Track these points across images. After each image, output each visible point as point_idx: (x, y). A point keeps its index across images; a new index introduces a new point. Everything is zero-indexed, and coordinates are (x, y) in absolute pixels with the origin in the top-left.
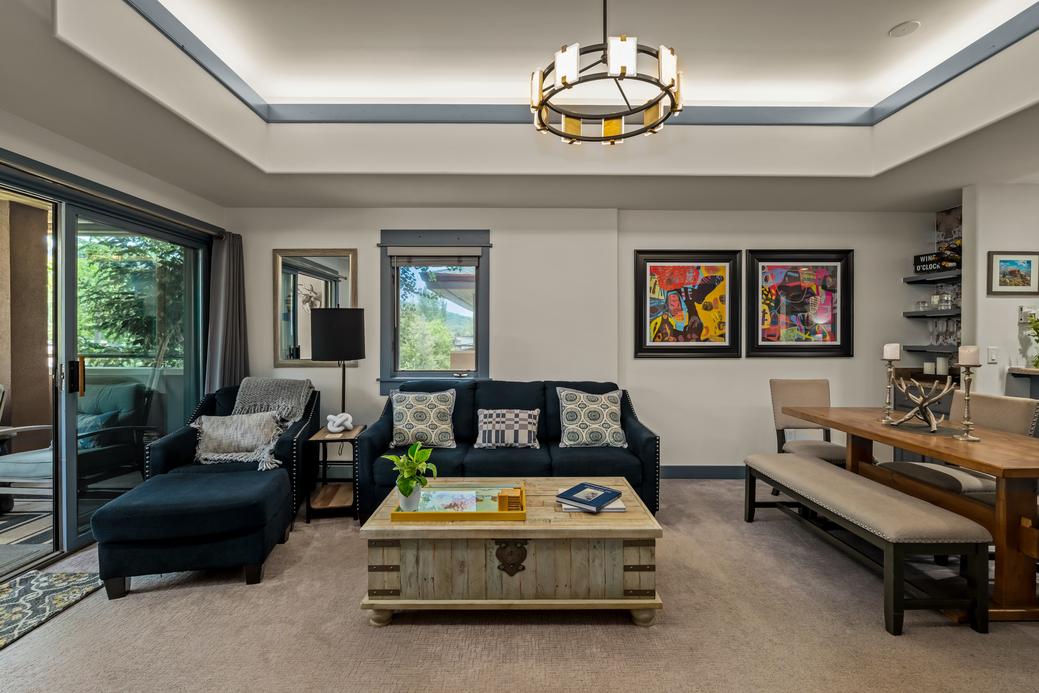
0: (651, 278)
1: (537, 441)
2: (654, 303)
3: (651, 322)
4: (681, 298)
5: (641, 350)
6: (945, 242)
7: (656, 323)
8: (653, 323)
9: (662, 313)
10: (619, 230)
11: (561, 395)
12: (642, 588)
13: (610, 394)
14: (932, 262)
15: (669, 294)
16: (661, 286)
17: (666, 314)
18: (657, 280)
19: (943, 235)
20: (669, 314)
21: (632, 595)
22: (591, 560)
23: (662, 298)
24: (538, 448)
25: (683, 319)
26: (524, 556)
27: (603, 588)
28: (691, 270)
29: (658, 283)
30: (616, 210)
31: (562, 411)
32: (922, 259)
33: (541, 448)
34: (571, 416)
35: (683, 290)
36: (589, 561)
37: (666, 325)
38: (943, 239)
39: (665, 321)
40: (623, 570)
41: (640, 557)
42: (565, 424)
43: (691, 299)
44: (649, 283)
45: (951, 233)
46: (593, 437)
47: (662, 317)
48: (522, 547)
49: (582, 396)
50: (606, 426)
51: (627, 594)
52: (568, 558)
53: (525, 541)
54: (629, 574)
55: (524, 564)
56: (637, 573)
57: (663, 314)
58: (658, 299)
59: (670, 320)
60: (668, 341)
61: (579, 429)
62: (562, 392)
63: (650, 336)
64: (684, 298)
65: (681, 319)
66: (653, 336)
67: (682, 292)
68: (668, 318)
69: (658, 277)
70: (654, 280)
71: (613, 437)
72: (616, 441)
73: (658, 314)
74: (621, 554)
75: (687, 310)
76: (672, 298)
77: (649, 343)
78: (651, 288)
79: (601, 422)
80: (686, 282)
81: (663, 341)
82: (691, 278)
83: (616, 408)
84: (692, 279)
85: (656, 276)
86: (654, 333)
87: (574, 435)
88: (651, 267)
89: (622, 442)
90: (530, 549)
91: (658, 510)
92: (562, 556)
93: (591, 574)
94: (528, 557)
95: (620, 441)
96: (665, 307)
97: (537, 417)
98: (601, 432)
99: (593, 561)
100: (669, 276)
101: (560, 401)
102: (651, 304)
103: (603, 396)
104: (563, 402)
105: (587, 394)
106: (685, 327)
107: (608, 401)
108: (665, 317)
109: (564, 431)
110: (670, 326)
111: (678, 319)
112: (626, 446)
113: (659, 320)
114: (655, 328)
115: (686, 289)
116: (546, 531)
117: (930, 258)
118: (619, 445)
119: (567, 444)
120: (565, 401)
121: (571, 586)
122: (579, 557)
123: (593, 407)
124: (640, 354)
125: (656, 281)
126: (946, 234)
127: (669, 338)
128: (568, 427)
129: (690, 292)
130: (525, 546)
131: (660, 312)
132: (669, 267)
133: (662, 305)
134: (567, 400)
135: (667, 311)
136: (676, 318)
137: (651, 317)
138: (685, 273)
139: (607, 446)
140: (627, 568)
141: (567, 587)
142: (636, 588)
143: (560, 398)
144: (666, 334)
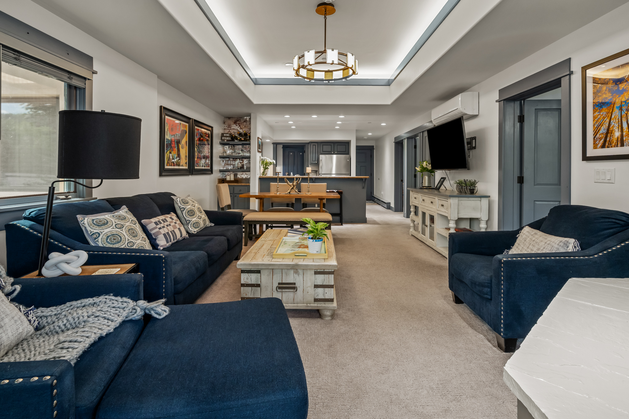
3: (166, 154)
6: (228, 129)
9: (169, 148)
14: (228, 137)
15: (172, 137)
17: (171, 149)
19: (227, 126)
31: (183, 211)
32: (225, 135)
34: (191, 213)
38: (227, 128)
42: (188, 219)
45: (230, 126)
47: (170, 151)
59: (172, 152)
63: (166, 163)
79: (196, 216)
81: (170, 165)
86: (167, 161)
87: (197, 224)
96: (170, 145)
104: (181, 206)
109: (189, 223)
112: (213, 225)
114: (167, 157)
115: (177, 135)
117: (227, 135)
119: (195, 231)
126: (228, 126)
128: (192, 220)
134: (184, 204)
135: (171, 147)
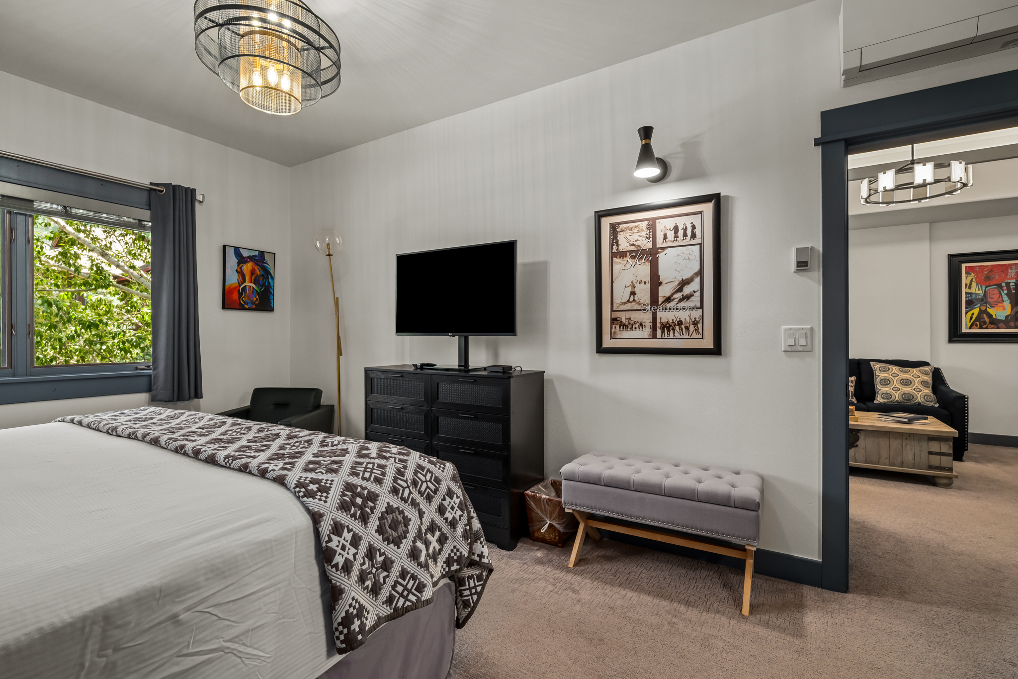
0: (967, 276)
1: (854, 397)
2: (970, 296)
3: (966, 313)
4: (1001, 291)
5: (955, 335)
7: (973, 314)
8: (970, 314)
9: (979, 305)
10: (931, 240)
11: (874, 368)
12: (942, 465)
13: (922, 368)
15: (987, 289)
16: (978, 283)
17: (984, 306)
18: (973, 277)
20: (988, 306)
21: (934, 468)
22: (904, 446)
23: (980, 292)
24: (856, 402)
25: (1004, 309)
26: (857, 439)
27: (913, 462)
28: (1014, 266)
29: (974, 280)
30: (927, 225)
31: (876, 379)
33: (857, 403)
34: (885, 382)
35: (1004, 284)
36: (902, 446)
37: (985, 315)
39: (981, 312)
40: (927, 454)
41: (940, 447)
42: (878, 387)
43: (1014, 292)
44: (965, 280)
46: (905, 397)
47: (980, 309)
48: (856, 434)
49: (895, 369)
50: (918, 390)
51: (930, 467)
52: (888, 443)
53: (858, 431)
54: (931, 457)
55: (858, 443)
56: (938, 457)
57: (981, 305)
58: (975, 293)
59: (989, 310)
60: (986, 328)
61: (892, 391)
62: (876, 366)
63: (966, 325)
64: (1006, 292)
65: (1001, 308)
66: (969, 325)
67: (1003, 287)
68: (986, 309)
69: (975, 275)
70: (970, 278)
71: (924, 398)
72: (927, 401)
73: (975, 305)
74: (927, 444)
75: (1009, 301)
76: (991, 292)
77: (964, 330)
78: (966, 285)
79: (912, 387)
80: (1008, 277)
81: (981, 328)
82: (1014, 273)
83: (928, 378)
84: (1015, 275)
85: (973, 274)
86: (970, 322)
87: (886, 395)
88: (966, 267)
89: (933, 403)
90: (862, 436)
91: (967, 450)
92: (884, 442)
93: (904, 453)
94: (860, 440)
95: (931, 402)
96: (982, 300)
97: (854, 382)
98: (913, 394)
99: (906, 446)
100: (987, 273)
101: (874, 372)
102: (966, 297)
103: (914, 370)
104: (877, 373)
105: (898, 368)
106: (1007, 317)
107: (920, 373)
108: (983, 308)
109: (878, 392)
110: (990, 316)
111: (999, 309)
112: (937, 405)
113: (976, 311)
114: (971, 318)
115: (1008, 284)
116: (872, 426)
118: (931, 404)
119: (881, 401)
120: (879, 371)
121: (889, 459)
122: (895, 443)
123: (904, 376)
124: (954, 339)
125: (972, 279)
127: (988, 326)
128: (882, 389)
129: (1013, 286)
130: (858, 434)
131: (977, 305)
132: (988, 266)
133: (979, 299)
134: (881, 371)
135: (986, 303)
136: (996, 308)
137: (966, 308)
138: (1007, 269)
139: (918, 405)
140: (930, 453)
141: (887, 460)
142: (937, 465)
143: (873, 369)
144: (985, 323)
